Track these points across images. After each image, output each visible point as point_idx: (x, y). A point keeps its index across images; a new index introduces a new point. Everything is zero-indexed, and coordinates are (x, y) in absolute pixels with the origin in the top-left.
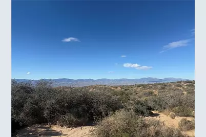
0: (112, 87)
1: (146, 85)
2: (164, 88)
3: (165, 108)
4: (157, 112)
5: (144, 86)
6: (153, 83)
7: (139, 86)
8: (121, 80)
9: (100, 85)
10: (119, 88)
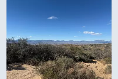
0: (76, 45)
1: (97, 45)
2: (108, 47)
3: (101, 58)
4: (96, 61)
5: (95, 45)
6: (102, 44)
7: (92, 45)
8: (82, 41)
9: (69, 44)
10: (80, 46)
